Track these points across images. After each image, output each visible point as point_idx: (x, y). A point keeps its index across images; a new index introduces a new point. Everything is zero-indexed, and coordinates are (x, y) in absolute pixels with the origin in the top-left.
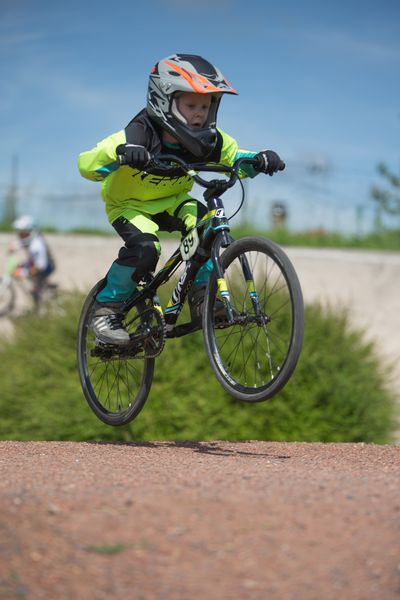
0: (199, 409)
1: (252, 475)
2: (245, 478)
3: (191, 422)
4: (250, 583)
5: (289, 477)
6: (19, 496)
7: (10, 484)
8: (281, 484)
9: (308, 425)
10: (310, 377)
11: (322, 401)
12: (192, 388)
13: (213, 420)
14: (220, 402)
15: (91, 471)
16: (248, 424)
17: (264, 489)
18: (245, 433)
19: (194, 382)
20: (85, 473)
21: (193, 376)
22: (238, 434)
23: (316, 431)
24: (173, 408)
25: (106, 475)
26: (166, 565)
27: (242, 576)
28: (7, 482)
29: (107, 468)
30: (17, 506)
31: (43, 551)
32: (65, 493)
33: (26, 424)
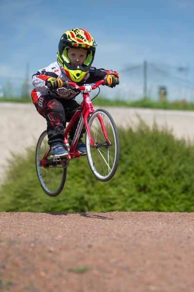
0: (123, 194)
1: (153, 230)
2: (149, 232)
3: (119, 201)
4: (153, 288)
5: (171, 231)
6: (33, 242)
7: (28, 236)
8: (168, 235)
9: (179, 202)
10: (180, 177)
11: (186, 190)
12: (119, 183)
13: (130, 199)
14: (134, 190)
15: (69, 228)
16: (148, 201)
17: (159, 238)
18: (146, 206)
19: (120, 180)
20: (66, 230)
21: (120, 177)
22: (142, 207)
23: (182, 205)
24: (110, 193)
25: (77, 230)
26: (109, 278)
27: (149, 284)
28: (26, 234)
29: (77, 227)
30: (33, 248)
31: (46, 271)
32: (57, 240)
33: (34, 202)
